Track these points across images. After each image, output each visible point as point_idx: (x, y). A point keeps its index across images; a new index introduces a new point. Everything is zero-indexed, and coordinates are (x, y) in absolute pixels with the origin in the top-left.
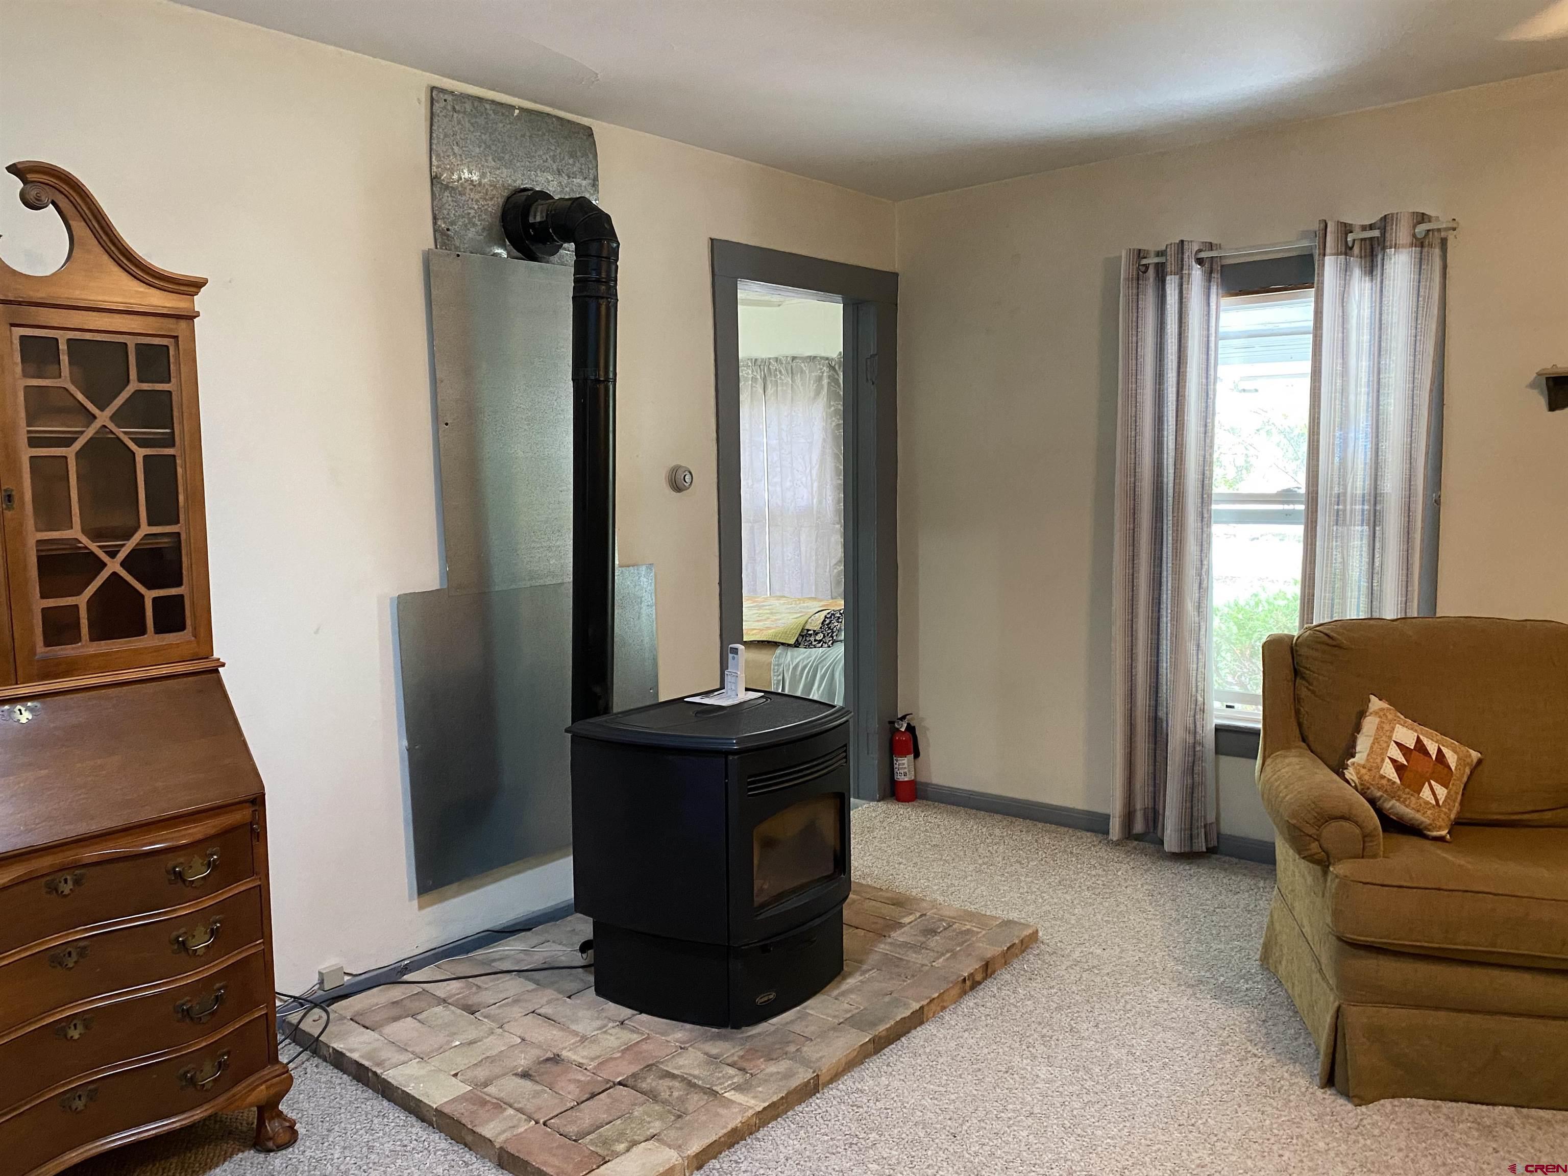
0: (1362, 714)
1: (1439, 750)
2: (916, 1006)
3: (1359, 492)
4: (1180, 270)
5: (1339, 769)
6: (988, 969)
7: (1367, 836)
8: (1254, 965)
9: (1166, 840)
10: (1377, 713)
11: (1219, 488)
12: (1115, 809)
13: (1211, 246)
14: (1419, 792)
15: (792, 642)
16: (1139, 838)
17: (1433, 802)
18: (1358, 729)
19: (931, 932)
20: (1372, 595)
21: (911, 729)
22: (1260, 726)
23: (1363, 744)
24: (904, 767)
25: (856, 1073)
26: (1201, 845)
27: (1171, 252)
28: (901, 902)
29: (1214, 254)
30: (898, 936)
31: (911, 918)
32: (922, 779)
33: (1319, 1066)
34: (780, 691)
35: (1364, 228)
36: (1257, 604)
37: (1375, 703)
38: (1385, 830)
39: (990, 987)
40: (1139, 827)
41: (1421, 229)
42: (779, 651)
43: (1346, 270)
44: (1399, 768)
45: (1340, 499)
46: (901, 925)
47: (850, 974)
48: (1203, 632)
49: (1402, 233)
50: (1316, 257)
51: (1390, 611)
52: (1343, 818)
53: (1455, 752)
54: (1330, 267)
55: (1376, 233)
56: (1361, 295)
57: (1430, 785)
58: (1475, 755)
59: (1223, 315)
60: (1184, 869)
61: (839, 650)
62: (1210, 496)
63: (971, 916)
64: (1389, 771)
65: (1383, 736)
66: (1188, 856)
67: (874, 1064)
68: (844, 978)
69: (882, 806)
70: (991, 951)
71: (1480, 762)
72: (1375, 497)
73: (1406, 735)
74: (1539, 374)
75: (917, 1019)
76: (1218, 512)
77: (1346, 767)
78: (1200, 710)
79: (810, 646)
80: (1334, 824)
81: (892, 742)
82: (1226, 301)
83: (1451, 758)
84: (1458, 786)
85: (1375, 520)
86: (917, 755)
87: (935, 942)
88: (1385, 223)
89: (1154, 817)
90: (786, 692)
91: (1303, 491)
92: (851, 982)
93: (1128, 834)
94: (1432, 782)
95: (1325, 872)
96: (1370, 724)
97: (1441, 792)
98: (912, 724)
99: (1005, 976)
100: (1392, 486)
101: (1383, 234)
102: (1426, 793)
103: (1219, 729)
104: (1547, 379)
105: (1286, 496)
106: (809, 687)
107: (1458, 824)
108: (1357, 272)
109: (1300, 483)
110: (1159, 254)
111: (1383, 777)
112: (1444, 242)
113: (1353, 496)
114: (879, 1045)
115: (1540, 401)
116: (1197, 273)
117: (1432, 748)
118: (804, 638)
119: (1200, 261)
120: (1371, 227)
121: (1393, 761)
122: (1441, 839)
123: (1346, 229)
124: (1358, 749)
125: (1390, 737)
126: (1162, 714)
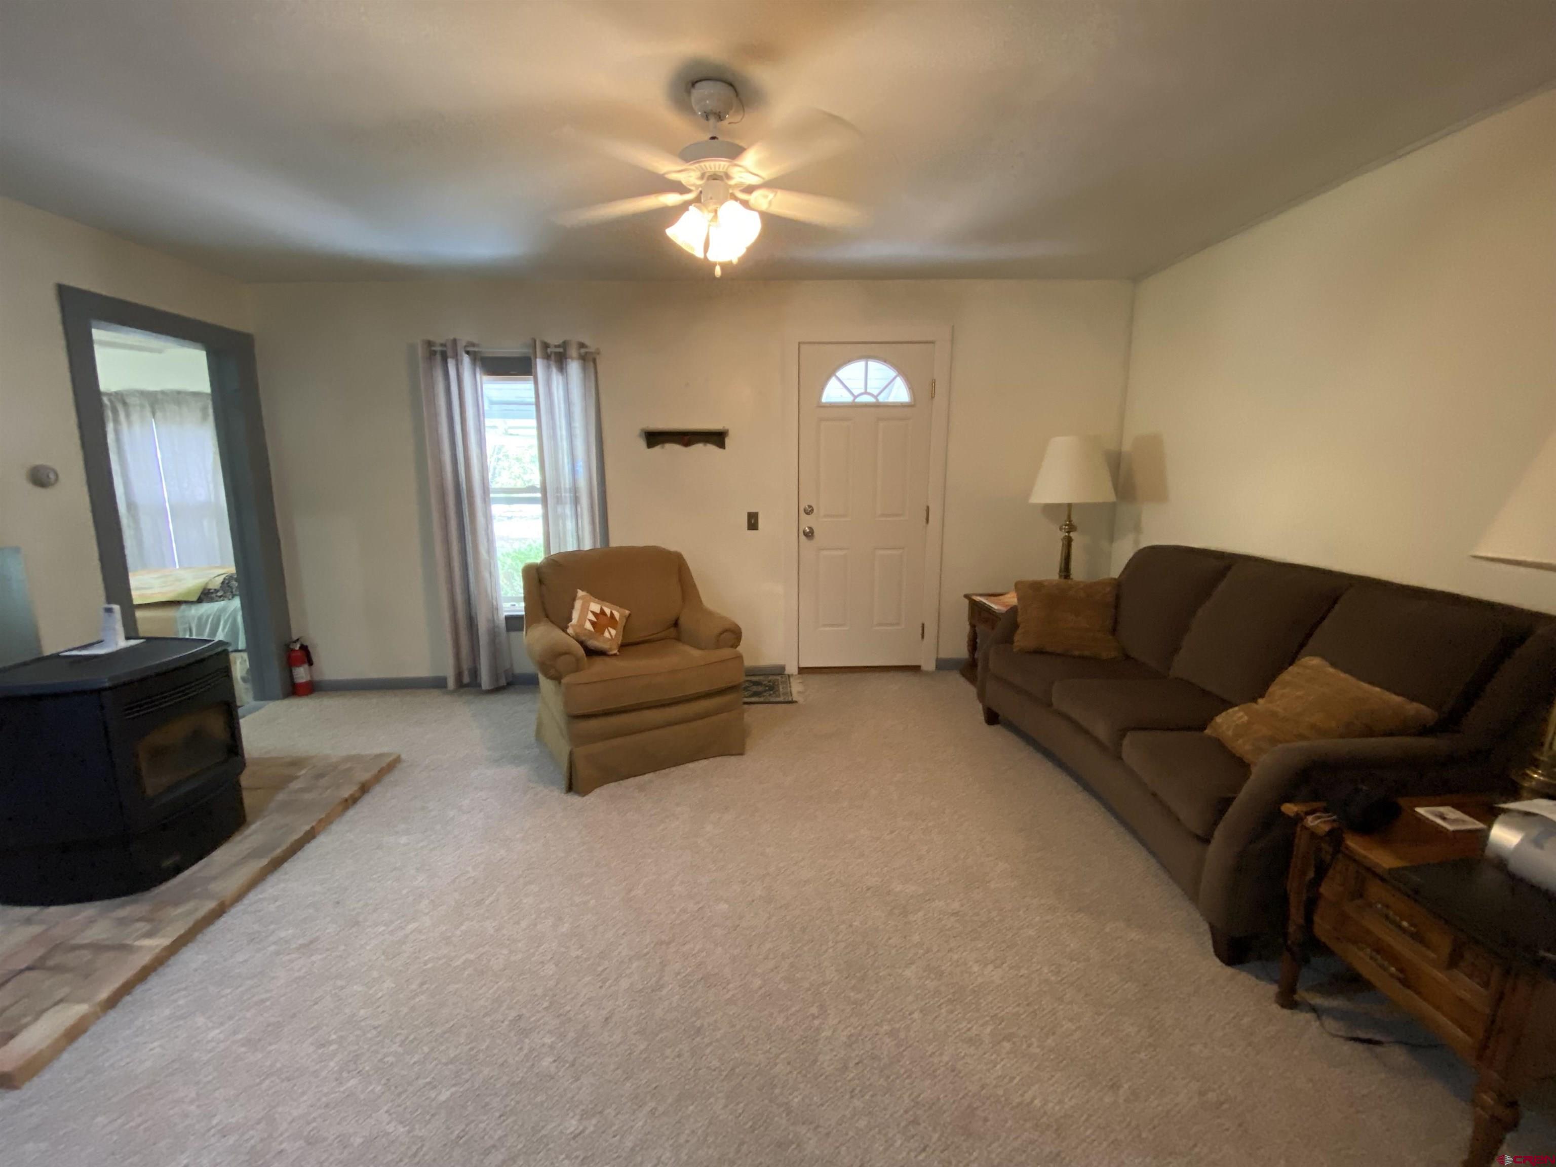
0: (574, 599)
1: (612, 613)
2: (307, 828)
3: (567, 486)
4: (456, 356)
5: (564, 629)
6: (364, 789)
7: (578, 660)
8: (533, 739)
9: (483, 685)
10: (582, 598)
11: (493, 485)
12: (450, 674)
13: (473, 345)
14: (603, 633)
15: (195, 599)
16: (467, 685)
17: (610, 637)
18: (572, 607)
19: (320, 776)
20: (579, 539)
21: (304, 648)
22: (523, 613)
23: (575, 615)
24: (302, 674)
25: (260, 888)
26: (503, 682)
27: (449, 345)
28: (297, 763)
29: (476, 349)
30: (295, 785)
31: (303, 772)
32: (317, 678)
33: (564, 784)
34: (187, 637)
35: (556, 346)
36: (531, 550)
37: (580, 593)
38: (587, 655)
39: (367, 799)
40: (466, 679)
41: (583, 351)
42: (183, 607)
43: (548, 367)
44: (593, 623)
45: (558, 490)
46: (297, 778)
47: (254, 822)
48: (492, 565)
49: (573, 352)
50: (532, 359)
51: (587, 546)
52: (566, 653)
53: (618, 611)
54: (540, 365)
55: (561, 350)
56: (558, 384)
57: (608, 630)
58: (627, 612)
59: (485, 386)
60: (493, 698)
61: (236, 603)
62: (488, 489)
63: (349, 758)
64: (588, 626)
65: (585, 608)
66: (497, 690)
67: (273, 879)
68: (249, 825)
69: (286, 702)
70: (366, 776)
71: (630, 615)
72: (575, 490)
73: (595, 607)
74: (642, 430)
75: (310, 836)
76: (494, 498)
77: (567, 627)
78: (494, 609)
79: (211, 600)
80: (562, 658)
81: (289, 658)
82: (486, 378)
83: (617, 615)
84: (620, 627)
85: (576, 501)
86: (310, 663)
87: (323, 782)
88: (565, 345)
89: (475, 673)
90: (194, 637)
91: (539, 486)
92: (253, 827)
93: (460, 685)
94: (609, 628)
95: (560, 683)
96: (578, 604)
97: (613, 632)
98: (305, 644)
99: (377, 789)
100: (582, 483)
101: (565, 350)
102: (606, 634)
103: (508, 618)
104: (645, 433)
105: (531, 489)
106: (214, 631)
107: (623, 646)
108: (554, 370)
109: (537, 481)
110: (442, 345)
111: (586, 629)
112: (594, 361)
113: (565, 488)
114: (276, 864)
115: (642, 443)
116: (466, 359)
117: (608, 611)
118: (206, 595)
119: (468, 353)
120: (559, 346)
121: (590, 620)
122: (615, 655)
123: (546, 346)
124: (573, 617)
125: (588, 609)
126: (473, 614)
